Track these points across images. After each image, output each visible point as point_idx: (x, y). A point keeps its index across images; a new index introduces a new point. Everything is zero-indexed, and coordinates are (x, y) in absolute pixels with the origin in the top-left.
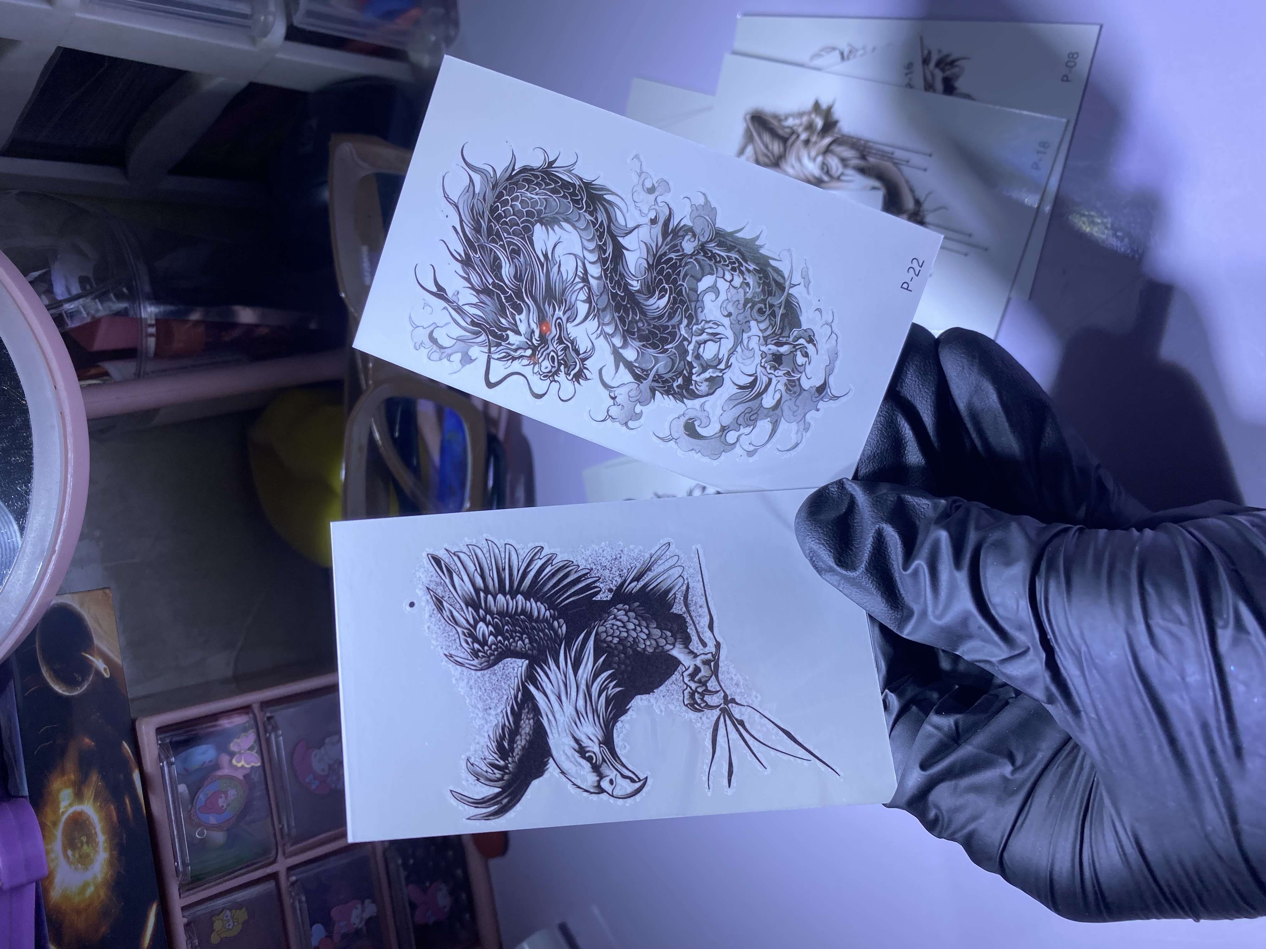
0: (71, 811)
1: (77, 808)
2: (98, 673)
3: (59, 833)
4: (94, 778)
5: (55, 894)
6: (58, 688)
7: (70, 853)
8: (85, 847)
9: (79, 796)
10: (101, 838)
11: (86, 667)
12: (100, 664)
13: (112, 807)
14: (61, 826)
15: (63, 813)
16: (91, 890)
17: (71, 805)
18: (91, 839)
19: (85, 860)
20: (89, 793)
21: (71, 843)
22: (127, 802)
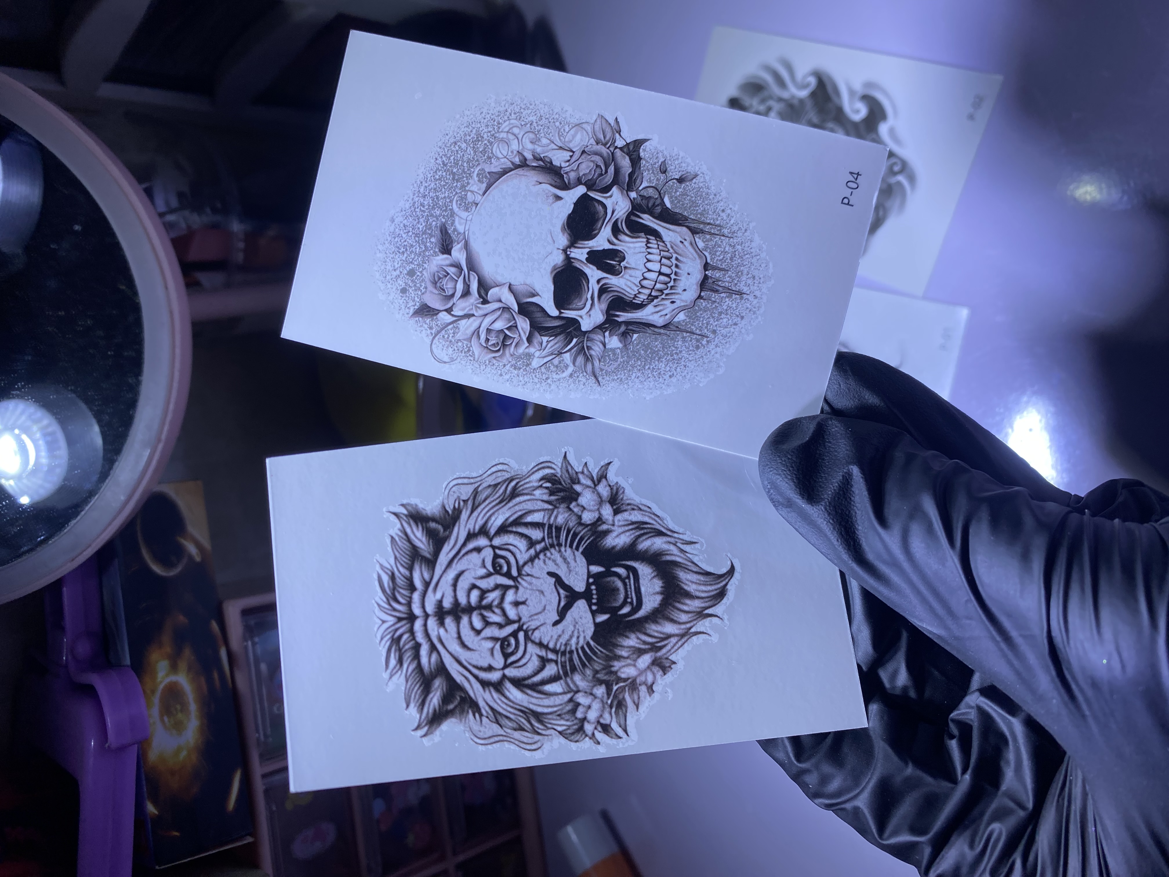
0: (168, 680)
1: (173, 678)
2: (191, 557)
3: (156, 700)
4: (187, 652)
5: (153, 756)
6: (157, 569)
7: (166, 719)
8: (180, 715)
9: (174, 668)
10: (193, 707)
11: (180, 551)
12: (192, 549)
13: (203, 680)
14: (158, 694)
15: (161, 682)
16: (184, 753)
17: (167, 675)
18: (184, 708)
19: (179, 727)
20: (183, 665)
21: (167, 710)
22: (216, 675)
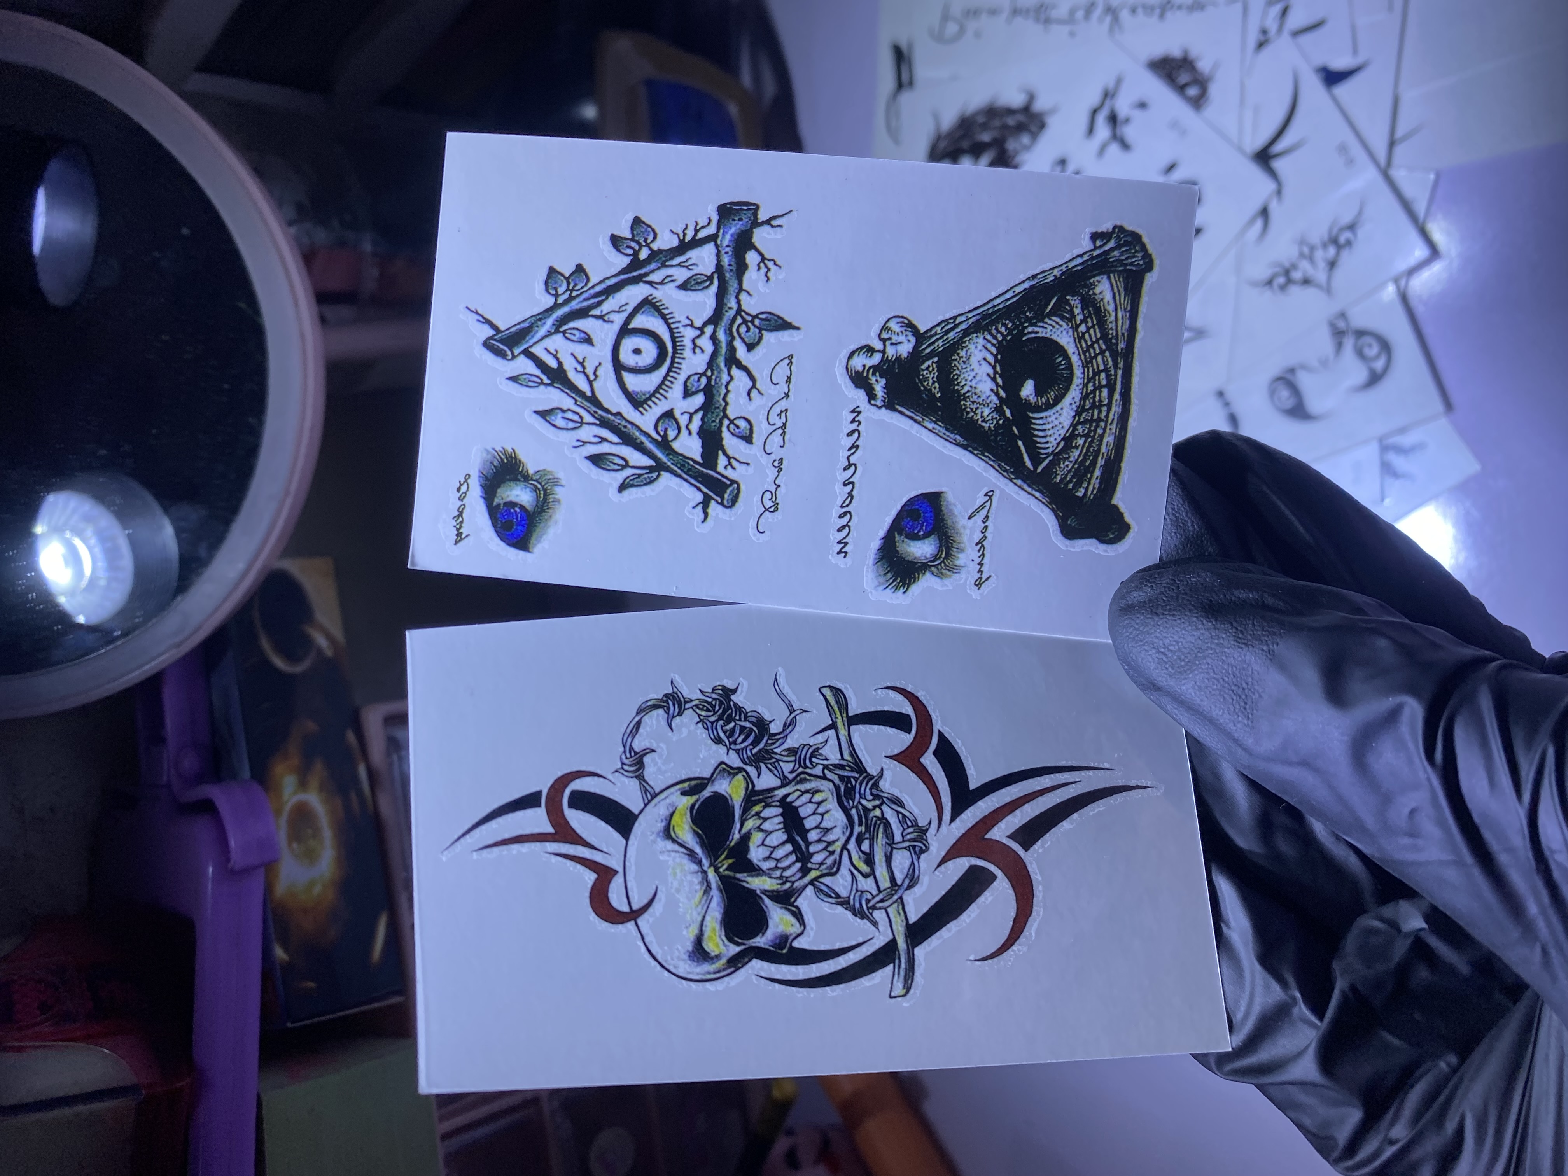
0: (296, 799)
1: (302, 797)
2: (320, 651)
3: (283, 819)
4: (319, 767)
5: (280, 889)
6: (279, 662)
7: (295, 845)
8: (311, 842)
9: (303, 785)
10: (327, 833)
11: (307, 643)
12: (321, 641)
13: (338, 801)
14: (285, 814)
15: (288, 801)
16: (317, 890)
17: (295, 793)
18: (317, 833)
19: (310, 857)
20: (314, 782)
21: (296, 834)
22: (353, 796)
